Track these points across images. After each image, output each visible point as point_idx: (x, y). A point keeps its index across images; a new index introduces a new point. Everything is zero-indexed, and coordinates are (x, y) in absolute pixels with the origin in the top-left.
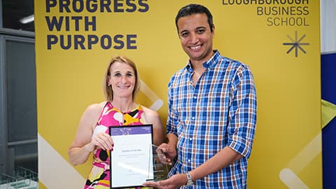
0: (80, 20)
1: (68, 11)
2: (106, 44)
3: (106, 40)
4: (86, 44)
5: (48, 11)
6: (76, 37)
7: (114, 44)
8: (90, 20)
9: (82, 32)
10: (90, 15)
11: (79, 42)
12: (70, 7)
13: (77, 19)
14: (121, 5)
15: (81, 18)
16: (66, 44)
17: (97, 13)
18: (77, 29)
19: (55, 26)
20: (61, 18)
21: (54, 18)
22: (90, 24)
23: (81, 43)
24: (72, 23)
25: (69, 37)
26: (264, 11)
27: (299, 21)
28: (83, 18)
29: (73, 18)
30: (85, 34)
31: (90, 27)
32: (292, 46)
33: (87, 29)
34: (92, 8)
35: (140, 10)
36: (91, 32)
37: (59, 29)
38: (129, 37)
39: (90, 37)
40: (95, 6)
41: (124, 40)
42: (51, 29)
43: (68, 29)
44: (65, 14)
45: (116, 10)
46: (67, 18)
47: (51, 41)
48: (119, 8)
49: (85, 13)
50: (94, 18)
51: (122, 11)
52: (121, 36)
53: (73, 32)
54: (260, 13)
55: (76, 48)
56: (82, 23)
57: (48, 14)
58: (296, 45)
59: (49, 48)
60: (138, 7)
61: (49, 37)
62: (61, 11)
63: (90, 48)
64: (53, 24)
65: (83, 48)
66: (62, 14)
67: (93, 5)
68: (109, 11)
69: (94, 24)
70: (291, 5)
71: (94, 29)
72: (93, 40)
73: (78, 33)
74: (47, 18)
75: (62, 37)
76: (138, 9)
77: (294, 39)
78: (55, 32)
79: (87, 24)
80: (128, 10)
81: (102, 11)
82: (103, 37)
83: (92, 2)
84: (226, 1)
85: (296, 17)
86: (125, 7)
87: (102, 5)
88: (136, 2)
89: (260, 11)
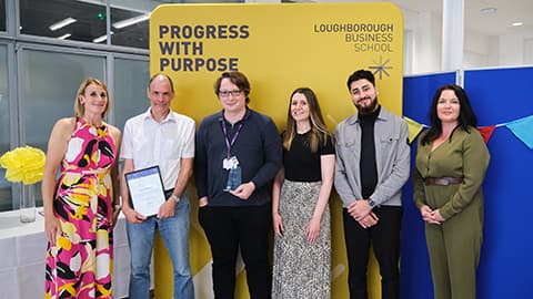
0: (189, 45)
1: (179, 37)
2: (211, 66)
3: (211, 63)
4: (193, 66)
5: (161, 37)
6: (185, 60)
7: (218, 66)
8: (198, 45)
9: (190, 55)
10: (198, 41)
12: (181, 34)
13: (186, 44)
14: (225, 32)
15: (189, 43)
16: (176, 67)
17: (204, 39)
18: (186, 53)
19: (167, 51)
20: (173, 43)
21: (167, 44)
22: (198, 48)
23: (189, 66)
24: (182, 47)
25: (179, 60)
26: (352, 38)
27: (384, 47)
28: (192, 43)
29: (183, 43)
30: (193, 58)
31: (198, 51)
32: (376, 70)
33: (194, 53)
34: (199, 35)
35: (241, 37)
36: (198, 56)
37: (170, 53)
38: (231, 60)
39: (197, 60)
40: (202, 33)
41: (227, 63)
42: (164, 53)
43: (178, 53)
44: (176, 40)
45: (220, 37)
46: (178, 43)
47: (163, 64)
48: (223, 34)
49: (193, 39)
50: (201, 44)
51: (225, 37)
52: (225, 60)
53: (182, 56)
55: (185, 70)
56: (190, 47)
57: (161, 40)
58: (380, 68)
59: (162, 69)
60: (240, 34)
61: (162, 60)
62: (173, 37)
63: (197, 70)
64: (166, 48)
65: (191, 70)
66: (173, 40)
67: (200, 32)
68: (214, 37)
69: (201, 48)
70: (377, 33)
71: (201, 53)
72: (199, 64)
73: (187, 57)
74: (161, 43)
75: (173, 60)
77: (379, 63)
78: (167, 56)
79: (195, 49)
80: (230, 37)
81: (208, 37)
82: (209, 61)
83: (199, 30)
84: (318, 29)
85: (381, 43)
86: (229, 33)
87: (208, 32)
88: (238, 30)
89: (348, 38)
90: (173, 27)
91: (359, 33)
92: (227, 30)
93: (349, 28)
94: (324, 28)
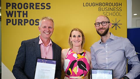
0: (21, 13)
1: (16, 8)
2: (32, 23)
3: (32, 21)
4: (23, 23)
5: (7, 8)
6: (19, 20)
7: (35, 23)
8: (25, 13)
9: (21, 18)
10: (25, 10)
11: (20, 22)
13: (19, 12)
14: (39, 6)
15: (21, 12)
16: (14, 23)
17: (28, 10)
18: (19, 16)
19: (10, 15)
20: (13, 12)
21: (10, 11)
22: (25, 14)
24: (17, 14)
25: (16, 20)
26: (101, 9)
27: (117, 13)
28: (22, 12)
29: (18, 12)
30: (23, 19)
31: (25, 16)
32: (114, 25)
33: (23, 17)
34: (26, 7)
35: (47, 8)
36: (25, 18)
37: (11, 16)
39: (25, 20)
42: (8, 16)
43: (15, 16)
44: (14, 10)
45: (36, 8)
46: (15, 12)
47: (8, 22)
48: (38, 7)
49: (23, 10)
50: (27, 12)
51: (39, 9)
52: (39, 20)
53: (17, 18)
54: (100, 10)
55: (19, 25)
56: (21, 14)
57: (7, 10)
58: (116, 24)
59: (7, 25)
60: (46, 7)
61: (7, 20)
62: (13, 8)
63: (25, 25)
65: (22, 25)
66: (13, 10)
67: (26, 6)
68: (33, 9)
69: (27, 14)
70: (114, 7)
71: (27, 17)
72: (26, 21)
73: (19, 18)
74: (7, 12)
75: (13, 20)
76: (46, 8)
77: (115, 22)
78: (10, 18)
79: (24, 14)
80: (42, 8)
81: (30, 9)
82: (31, 20)
83: (26, 5)
84: (85, 5)
85: (116, 12)
86: (40, 7)
87: (30, 6)
88: (45, 5)
89: (100, 9)
90: (13, 4)
91: (105, 7)
92: (40, 5)
93: (100, 4)
94: (88, 5)
